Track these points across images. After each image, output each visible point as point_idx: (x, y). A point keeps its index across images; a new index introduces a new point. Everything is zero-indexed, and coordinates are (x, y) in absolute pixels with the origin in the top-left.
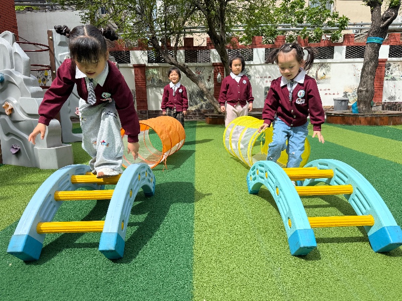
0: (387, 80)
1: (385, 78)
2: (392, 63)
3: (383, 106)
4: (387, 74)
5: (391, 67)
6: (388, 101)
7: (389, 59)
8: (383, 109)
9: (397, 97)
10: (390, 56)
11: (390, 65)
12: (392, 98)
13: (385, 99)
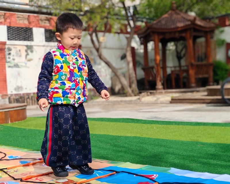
0: (9, 67)
1: (7, 65)
2: (12, 47)
3: (9, 98)
4: (8, 60)
5: (12, 52)
6: (15, 92)
7: (8, 42)
8: (10, 102)
9: (24, 87)
10: (8, 39)
11: (10, 50)
12: (18, 88)
13: (11, 90)
